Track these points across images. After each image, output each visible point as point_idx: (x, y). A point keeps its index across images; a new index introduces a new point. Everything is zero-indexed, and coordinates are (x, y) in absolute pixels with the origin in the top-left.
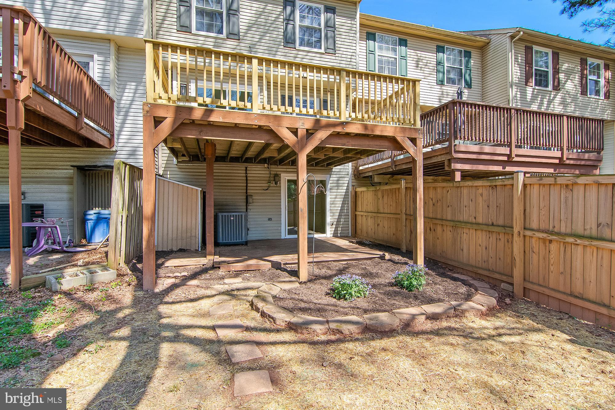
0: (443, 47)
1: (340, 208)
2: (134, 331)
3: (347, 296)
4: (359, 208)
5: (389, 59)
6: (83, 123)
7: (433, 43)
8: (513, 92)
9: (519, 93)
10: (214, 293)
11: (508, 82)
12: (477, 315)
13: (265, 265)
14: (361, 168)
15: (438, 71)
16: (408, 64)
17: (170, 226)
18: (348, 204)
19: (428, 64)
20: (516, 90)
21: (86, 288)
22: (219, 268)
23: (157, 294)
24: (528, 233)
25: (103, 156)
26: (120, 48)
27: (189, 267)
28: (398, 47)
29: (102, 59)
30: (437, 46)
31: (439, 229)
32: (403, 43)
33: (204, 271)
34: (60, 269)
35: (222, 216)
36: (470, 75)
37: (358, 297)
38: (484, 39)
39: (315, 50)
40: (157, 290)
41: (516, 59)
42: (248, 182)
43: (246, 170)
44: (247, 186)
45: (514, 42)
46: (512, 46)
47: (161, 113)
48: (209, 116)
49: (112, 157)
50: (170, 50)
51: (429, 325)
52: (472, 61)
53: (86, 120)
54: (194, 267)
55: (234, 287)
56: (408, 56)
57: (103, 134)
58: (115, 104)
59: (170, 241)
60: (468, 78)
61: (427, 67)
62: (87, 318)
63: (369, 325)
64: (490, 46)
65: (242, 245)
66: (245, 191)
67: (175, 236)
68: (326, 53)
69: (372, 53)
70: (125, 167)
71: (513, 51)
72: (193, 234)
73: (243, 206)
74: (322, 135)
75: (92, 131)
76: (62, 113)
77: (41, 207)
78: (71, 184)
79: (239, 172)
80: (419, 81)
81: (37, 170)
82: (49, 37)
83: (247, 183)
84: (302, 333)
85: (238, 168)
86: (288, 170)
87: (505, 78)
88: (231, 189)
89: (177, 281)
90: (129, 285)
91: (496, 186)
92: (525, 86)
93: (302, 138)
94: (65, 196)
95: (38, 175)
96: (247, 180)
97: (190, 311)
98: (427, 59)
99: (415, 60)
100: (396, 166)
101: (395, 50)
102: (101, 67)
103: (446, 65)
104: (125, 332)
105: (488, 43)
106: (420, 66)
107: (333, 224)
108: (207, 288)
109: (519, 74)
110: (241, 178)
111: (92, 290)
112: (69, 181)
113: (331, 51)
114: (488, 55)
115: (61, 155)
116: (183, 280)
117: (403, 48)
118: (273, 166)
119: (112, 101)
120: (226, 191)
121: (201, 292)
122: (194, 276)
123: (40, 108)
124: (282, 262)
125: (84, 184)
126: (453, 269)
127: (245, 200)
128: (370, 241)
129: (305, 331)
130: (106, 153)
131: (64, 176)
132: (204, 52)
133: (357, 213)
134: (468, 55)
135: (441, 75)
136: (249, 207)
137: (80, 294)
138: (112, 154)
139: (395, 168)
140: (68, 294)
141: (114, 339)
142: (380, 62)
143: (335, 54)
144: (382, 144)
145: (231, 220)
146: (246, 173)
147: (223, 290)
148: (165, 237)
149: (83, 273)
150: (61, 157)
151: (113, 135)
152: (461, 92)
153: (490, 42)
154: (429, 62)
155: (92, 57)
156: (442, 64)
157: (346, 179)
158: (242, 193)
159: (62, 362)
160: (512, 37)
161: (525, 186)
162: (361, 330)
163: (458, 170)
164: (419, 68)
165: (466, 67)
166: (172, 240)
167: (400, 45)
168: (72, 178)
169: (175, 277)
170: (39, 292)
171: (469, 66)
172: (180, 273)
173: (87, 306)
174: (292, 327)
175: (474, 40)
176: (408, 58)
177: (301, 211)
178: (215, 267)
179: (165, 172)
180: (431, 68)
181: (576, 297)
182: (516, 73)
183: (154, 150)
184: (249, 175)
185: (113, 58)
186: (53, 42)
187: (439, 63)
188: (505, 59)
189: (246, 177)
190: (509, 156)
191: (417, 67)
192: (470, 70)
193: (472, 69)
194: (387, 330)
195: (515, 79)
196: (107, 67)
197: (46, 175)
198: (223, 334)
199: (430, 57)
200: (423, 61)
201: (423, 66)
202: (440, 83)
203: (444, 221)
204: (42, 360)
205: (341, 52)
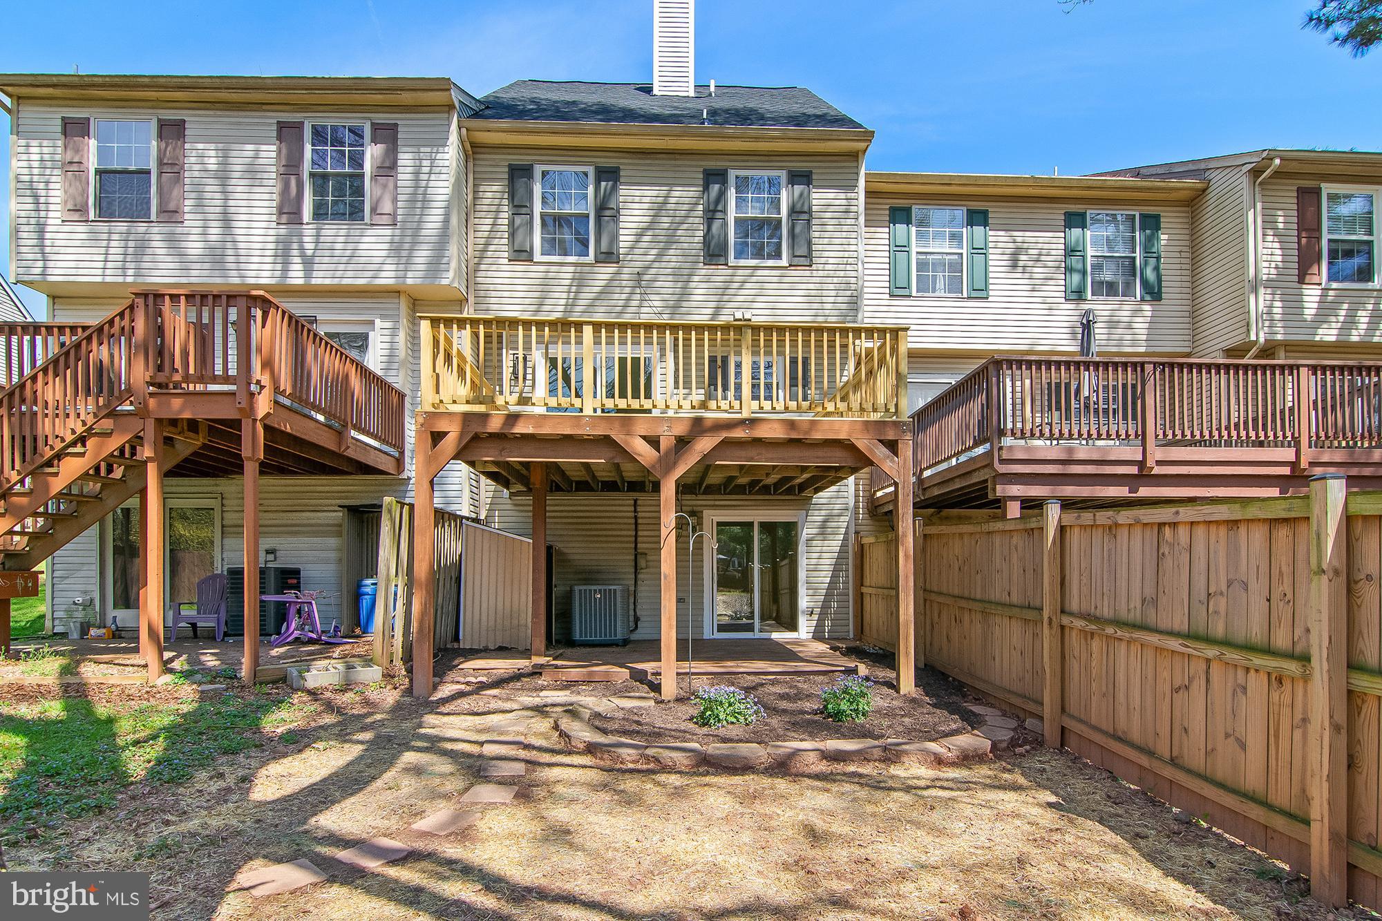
0: (1083, 215)
1: (828, 580)
2: (378, 737)
3: (712, 721)
4: (867, 582)
5: (945, 256)
6: (350, 440)
7: (1056, 208)
8: (1258, 303)
9: (1279, 304)
10: (515, 706)
11: (1247, 281)
12: (926, 760)
13: (621, 674)
14: (879, 494)
15: (1069, 270)
16: (991, 263)
17: (484, 606)
18: (847, 570)
19: (1043, 258)
20: (1268, 297)
21: (337, 687)
22: (541, 674)
23: (433, 702)
24: (1066, 620)
25: (388, 488)
26: (417, 302)
27: (495, 671)
28: (965, 229)
29: (388, 325)
30: (1065, 214)
31: (966, 618)
32: (977, 218)
33: (517, 677)
34: (306, 660)
35: (580, 591)
36: (1157, 269)
37: (732, 723)
38: (1190, 182)
39: (770, 263)
40: (432, 698)
41: (1269, 223)
42: (640, 527)
43: (635, 505)
44: (636, 536)
45: (1260, 184)
46: (1257, 195)
47: (442, 426)
48: (513, 425)
49: (403, 488)
50: (455, 326)
51: (823, 767)
52: (1163, 237)
53: (353, 433)
54: (502, 671)
55: (549, 701)
56: (991, 245)
57: (385, 453)
58: (407, 400)
59: (484, 633)
60: (1150, 275)
61: (1039, 264)
62: (328, 719)
63: (709, 755)
64: (1208, 198)
65: (617, 645)
66: (633, 545)
67: (492, 623)
68: (790, 265)
69: (903, 249)
70: (402, 508)
71: (1259, 205)
72: (522, 622)
73: (629, 573)
74: (705, 444)
75: (365, 449)
76: (318, 428)
77: (296, 573)
78: (339, 534)
79: (621, 508)
80: (907, 329)
81: (294, 514)
82: (297, 322)
83: (636, 530)
84: (601, 759)
85: (620, 502)
86: (717, 503)
87: (1240, 272)
88: (606, 542)
89: (469, 688)
90: (395, 688)
91: (1032, 529)
92: (1299, 286)
93: (667, 453)
94: (333, 555)
95: (294, 522)
96: (636, 524)
97: (465, 725)
98: (1040, 246)
99: (1008, 251)
100: (924, 489)
101: (956, 237)
102: (387, 339)
103: (1090, 252)
104: (368, 736)
105: (1204, 190)
106: (1021, 263)
107: (812, 613)
108: (509, 699)
109: (1279, 258)
110: (626, 521)
111: (344, 689)
112: (336, 530)
113: (802, 261)
114: (1204, 218)
115: (327, 489)
116: (478, 688)
117: (978, 230)
118: (688, 497)
119: (402, 396)
120: (597, 545)
121: (494, 705)
122: (499, 683)
123: (285, 427)
124: (649, 671)
125: (360, 535)
126: (981, 697)
127: (633, 564)
128: (880, 649)
129: (606, 756)
130: (394, 482)
131: (331, 522)
132: (507, 324)
133: (864, 590)
134: (1151, 223)
135: (1076, 278)
136: (640, 576)
137: (328, 694)
138: (402, 484)
139: (923, 495)
140: (314, 694)
141: (351, 741)
142: (922, 266)
143: (811, 266)
144: (829, 455)
145: (595, 599)
146: (635, 511)
147: (530, 705)
148: (476, 626)
149: (336, 668)
150: (328, 492)
151: (402, 453)
152: (1089, 321)
153: (1207, 188)
154: (1044, 252)
155: (372, 323)
156: (1078, 254)
157: (842, 519)
158: (626, 548)
159: (285, 755)
160: (1256, 172)
161: (1062, 529)
162: (693, 762)
163: (1014, 498)
164: (1020, 269)
165: (1147, 250)
166: (487, 630)
167: (971, 223)
168: (340, 526)
169: (467, 683)
170: (277, 688)
171: (1154, 250)
172: (476, 678)
173: (330, 707)
174: (591, 749)
175: (1164, 189)
176: (991, 251)
177: (665, 578)
178: (536, 672)
179: (491, 513)
180: (1050, 264)
181: (1120, 739)
182: (1265, 258)
183: (432, 482)
184: (640, 515)
185: (404, 321)
186: (303, 326)
187: (1070, 251)
188: (1240, 226)
189: (636, 517)
190: (1141, 464)
191: (1015, 266)
192: (1158, 258)
193: (1163, 254)
194: (738, 766)
195: (1266, 271)
196: (397, 339)
197: (305, 522)
198: (489, 750)
199: (1047, 240)
200: (1031, 252)
201: (1030, 263)
202: (1073, 296)
203: (971, 602)
204: (263, 751)
205: (823, 260)
